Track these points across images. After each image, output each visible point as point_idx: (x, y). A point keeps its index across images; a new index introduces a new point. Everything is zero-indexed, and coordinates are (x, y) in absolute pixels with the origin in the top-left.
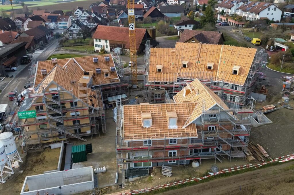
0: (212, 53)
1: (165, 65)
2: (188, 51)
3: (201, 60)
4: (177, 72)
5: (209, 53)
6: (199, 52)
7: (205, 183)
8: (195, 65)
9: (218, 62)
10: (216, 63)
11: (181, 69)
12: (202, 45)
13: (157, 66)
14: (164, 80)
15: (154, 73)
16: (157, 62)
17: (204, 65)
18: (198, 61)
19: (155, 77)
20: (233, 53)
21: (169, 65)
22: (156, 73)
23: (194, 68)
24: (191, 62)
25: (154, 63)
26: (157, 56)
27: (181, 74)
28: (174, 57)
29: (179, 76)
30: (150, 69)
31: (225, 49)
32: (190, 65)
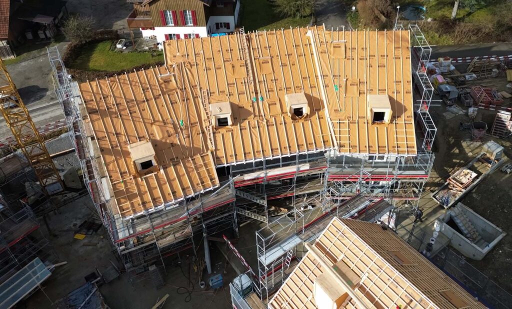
0: (286, 60)
1: (158, 137)
2: (212, 65)
3: (262, 89)
4: (207, 149)
5: (277, 63)
6: (249, 65)
8: (251, 110)
10: (309, 91)
11: (214, 133)
13: (129, 148)
14: (174, 193)
15: (128, 178)
16: (123, 132)
17: (278, 105)
18: (257, 93)
19: (141, 194)
20: (349, 53)
21: (172, 131)
22: (139, 174)
23: (254, 122)
24: (236, 102)
25: (114, 138)
26: (114, 109)
27: (221, 153)
28: (177, 97)
29: (217, 159)
30: (111, 167)
31: (321, 42)
32: (239, 113)
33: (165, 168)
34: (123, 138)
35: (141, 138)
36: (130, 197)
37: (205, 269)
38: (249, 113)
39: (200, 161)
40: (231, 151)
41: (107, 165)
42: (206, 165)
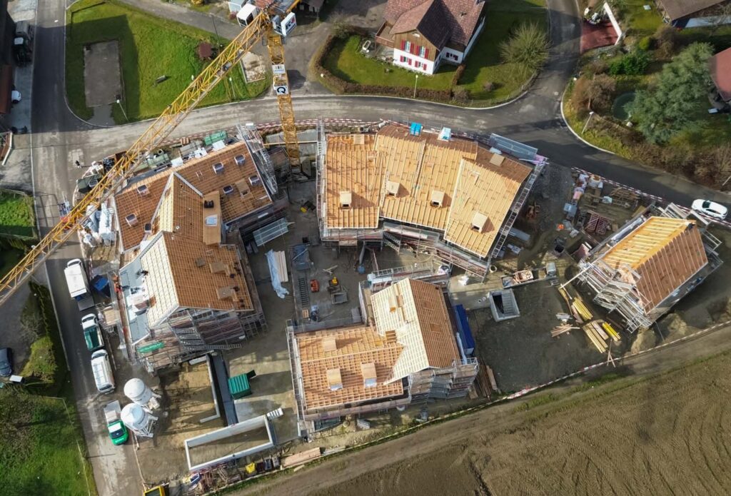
0: (443, 169)
1: (356, 191)
2: (398, 157)
3: (422, 181)
4: (379, 205)
5: (437, 169)
6: (420, 165)
7: (411, 436)
8: (410, 192)
9: (452, 191)
10: (448, 193)
11: (385, 198)
12: (425, 149)
13: (340, 193)
14: (354, 223)
15: (336, 208)
16: (340, 183)
17: (426, 195)
18: (417, 183)
19: (339, 218)
20: (478, 183)
21: (364, 190)
22: (340, 208)
23: (409, 199)
24: (404, 184)
25: (335, 186)
26: (340, 169)
27: (385, 210)
28: (373, 172)
29: (382, 213)
30: (329, 200)
31: (465, 169)
32: (402, 191)
33: (354, 209)
34: (339, 187)
35: (347, 189)
36: (334, 218)
37: (358, 261)
38: (407, 193)
39: (372, 211)
40: (390, 211)
41: (328, 198)
42: (374, 214)
